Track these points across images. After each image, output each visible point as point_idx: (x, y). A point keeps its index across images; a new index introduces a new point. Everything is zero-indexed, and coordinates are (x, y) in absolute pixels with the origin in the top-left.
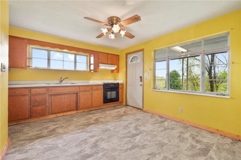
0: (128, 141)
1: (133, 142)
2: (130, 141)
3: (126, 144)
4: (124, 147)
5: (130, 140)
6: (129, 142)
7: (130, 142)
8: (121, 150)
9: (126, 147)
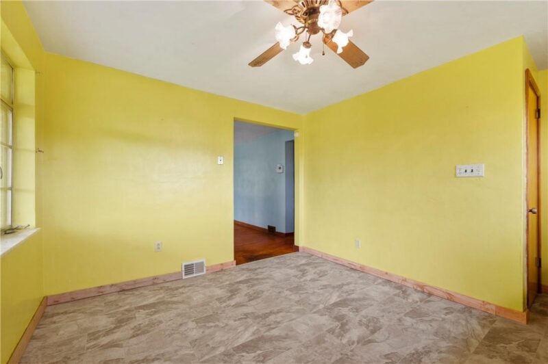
0: (273, 328)
1: (264, 325)
2: (268, 327)
3: (279, 323)
4: (282, 317)
5: (269, 330)
6: (272, 326)
7: (269, 325)
8: (289, 312)
9: (279, 317)
